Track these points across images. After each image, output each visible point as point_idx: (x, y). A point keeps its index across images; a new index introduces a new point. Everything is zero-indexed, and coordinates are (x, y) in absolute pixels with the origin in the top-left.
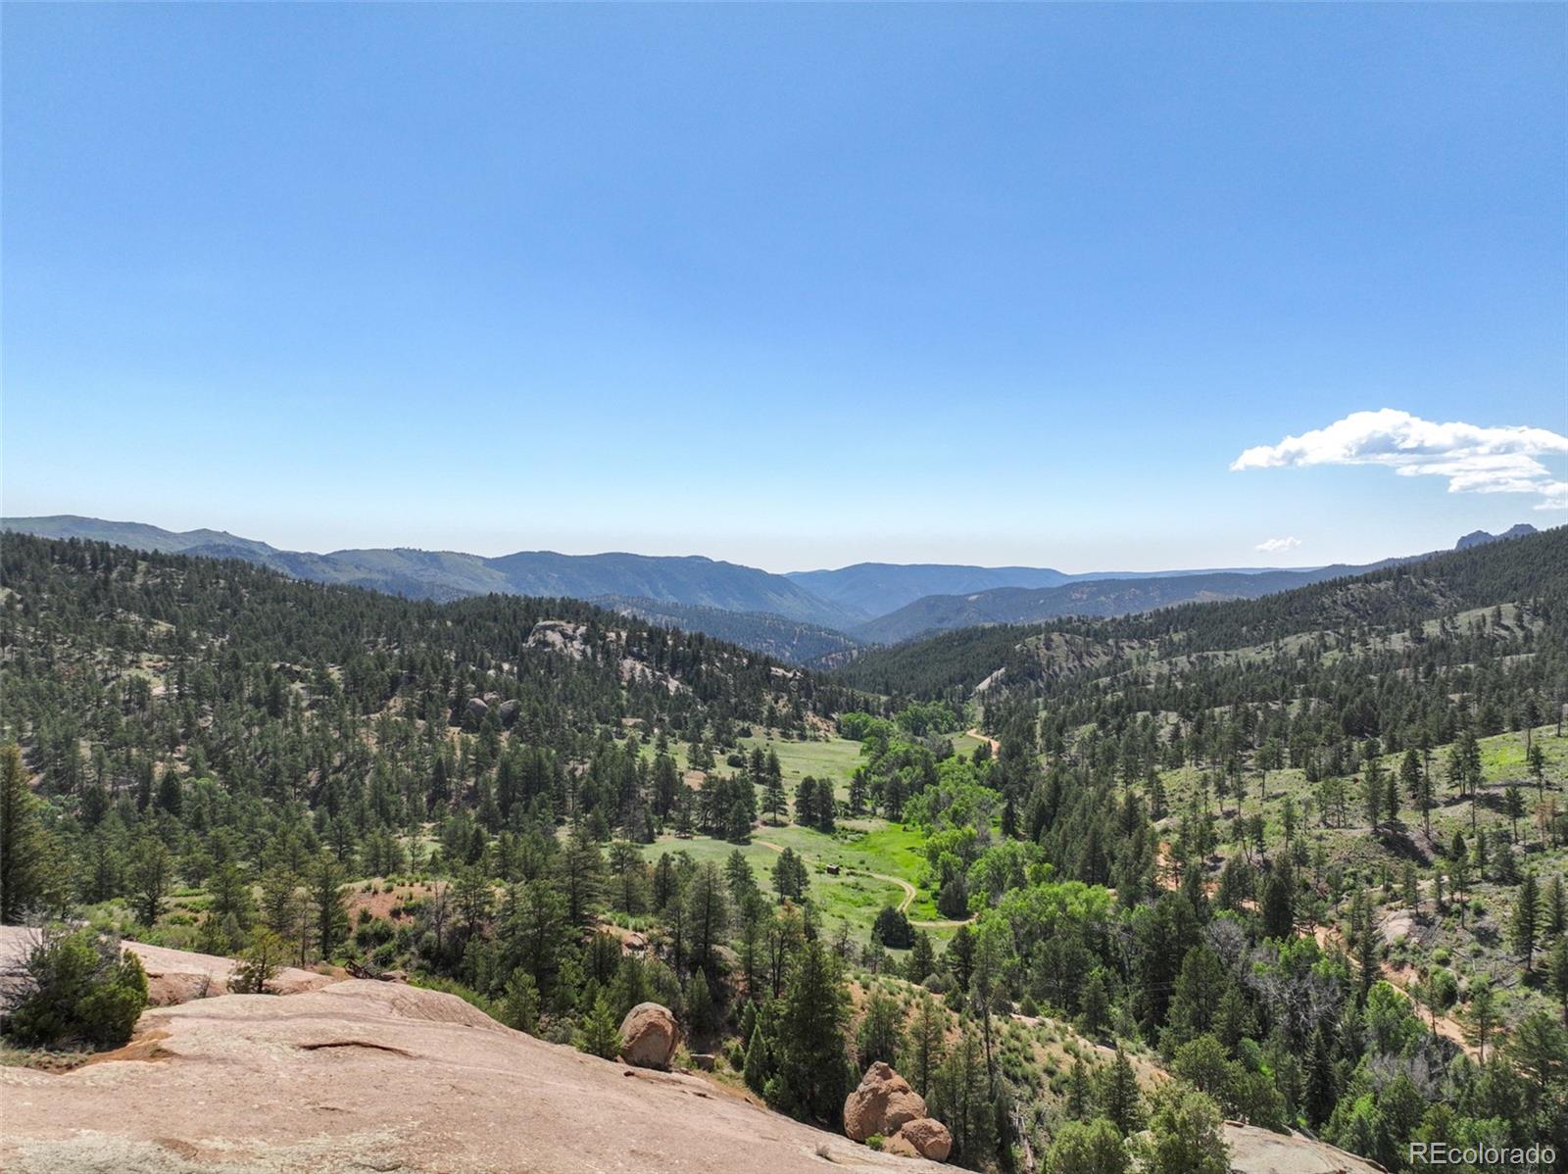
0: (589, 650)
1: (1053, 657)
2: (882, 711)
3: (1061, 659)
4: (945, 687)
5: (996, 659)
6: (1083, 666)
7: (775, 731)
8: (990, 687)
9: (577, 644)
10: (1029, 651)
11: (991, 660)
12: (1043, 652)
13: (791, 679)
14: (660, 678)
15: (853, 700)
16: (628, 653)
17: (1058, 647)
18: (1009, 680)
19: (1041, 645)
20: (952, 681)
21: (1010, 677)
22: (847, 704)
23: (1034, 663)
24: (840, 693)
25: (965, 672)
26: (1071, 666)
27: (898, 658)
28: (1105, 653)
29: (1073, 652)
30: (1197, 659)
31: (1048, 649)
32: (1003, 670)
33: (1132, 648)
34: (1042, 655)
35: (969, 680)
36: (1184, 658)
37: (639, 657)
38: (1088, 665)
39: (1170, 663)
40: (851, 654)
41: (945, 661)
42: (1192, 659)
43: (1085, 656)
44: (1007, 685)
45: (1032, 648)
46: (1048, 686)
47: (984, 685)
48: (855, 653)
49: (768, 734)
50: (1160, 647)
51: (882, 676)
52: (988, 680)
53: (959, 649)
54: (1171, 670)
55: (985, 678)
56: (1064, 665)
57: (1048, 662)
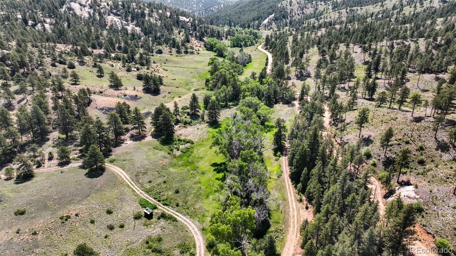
0: (92, 11)
1: (292, 9)
2: (225, 35)
3: (295, 10)
4: (251, 22)
5: (270, 10)
6: (303, 13)
7: (174, 50)
8: (268, 22)
9: (87, 9)
10: (283, 7)
11: (269, 11)
12: (289, 7)
13: (188, 22)
14: (126, 25)
15: (213, 31)
16: (111, 12)
17: (294, 5)
18: (276, 19)
19: (288, 4)
20: (254, 20)
21: (276, 18)
22: (211, 32)
23: (285, 12)
24: (208, 28)
25: (259, 16)
26: (299, 13)
27: (235, 9)
28: (311, 7)
29: (300, 7)
30: (350, 10)
31: (290, 6)
32: (273, 15)
33: (321, 5)
34: (288, 8)
35: (260, 19)
36: (344, 10)
37: (116, 15)
38: (305, 12)
39: (339, 13)
40: (221, 6)
41: (252, 10)
42: (348, 11)
43: (304, 9)
44: (274, 21)
45: (285, 6)
46: (291, 23)
47: (266, 21)
48: (222, 5)
49: (171, 52)
50: (332, 4)
51: (229, 17)
52: (267, 19)
53: (258, 5)
54: (339, 15)
55: (266, 18)
56: (296, 13)
57: (291, 11)
